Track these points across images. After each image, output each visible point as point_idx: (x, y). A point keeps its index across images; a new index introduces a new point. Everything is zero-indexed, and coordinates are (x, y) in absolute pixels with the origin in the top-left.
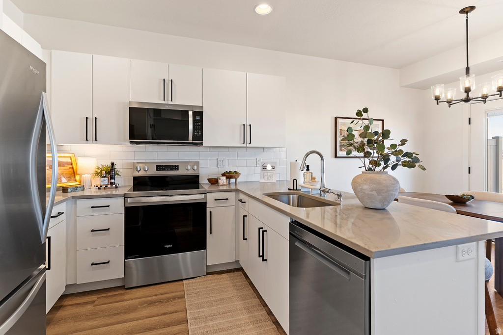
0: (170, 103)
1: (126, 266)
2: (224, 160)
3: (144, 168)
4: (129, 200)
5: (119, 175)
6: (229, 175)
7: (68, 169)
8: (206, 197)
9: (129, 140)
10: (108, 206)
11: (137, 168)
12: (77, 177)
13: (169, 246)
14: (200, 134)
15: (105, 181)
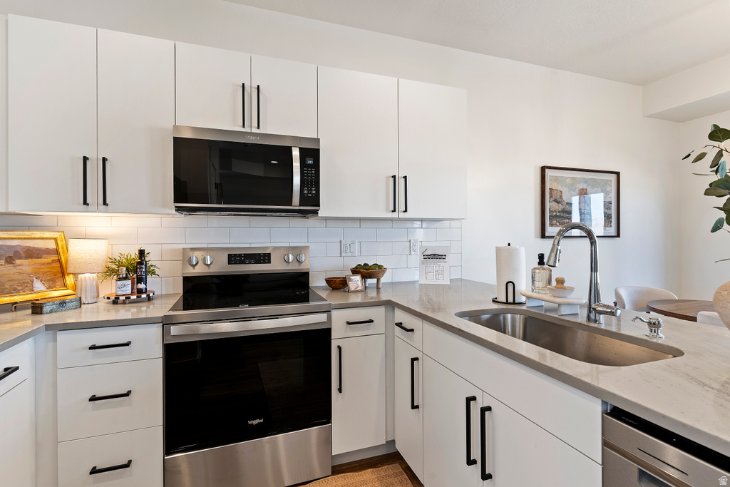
0: (255, 130)
1: (167, 470)
2: (354, 242)
3: (205, 259)
4: (174, 330)
5: (154, 273)
6: (366, 272)
7: (48, 264)
8: (329, 318)
9: (173, 205)
10: (128, 344)
11: (190, 260)
12: (70, 280)
13: (257, 421)
14: (314, 192)
15: (127, 287)
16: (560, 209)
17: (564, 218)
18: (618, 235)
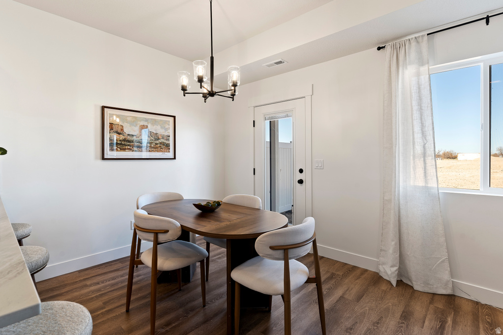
16: (121, 139)
17: (126, 146)
18: (175, 158)
